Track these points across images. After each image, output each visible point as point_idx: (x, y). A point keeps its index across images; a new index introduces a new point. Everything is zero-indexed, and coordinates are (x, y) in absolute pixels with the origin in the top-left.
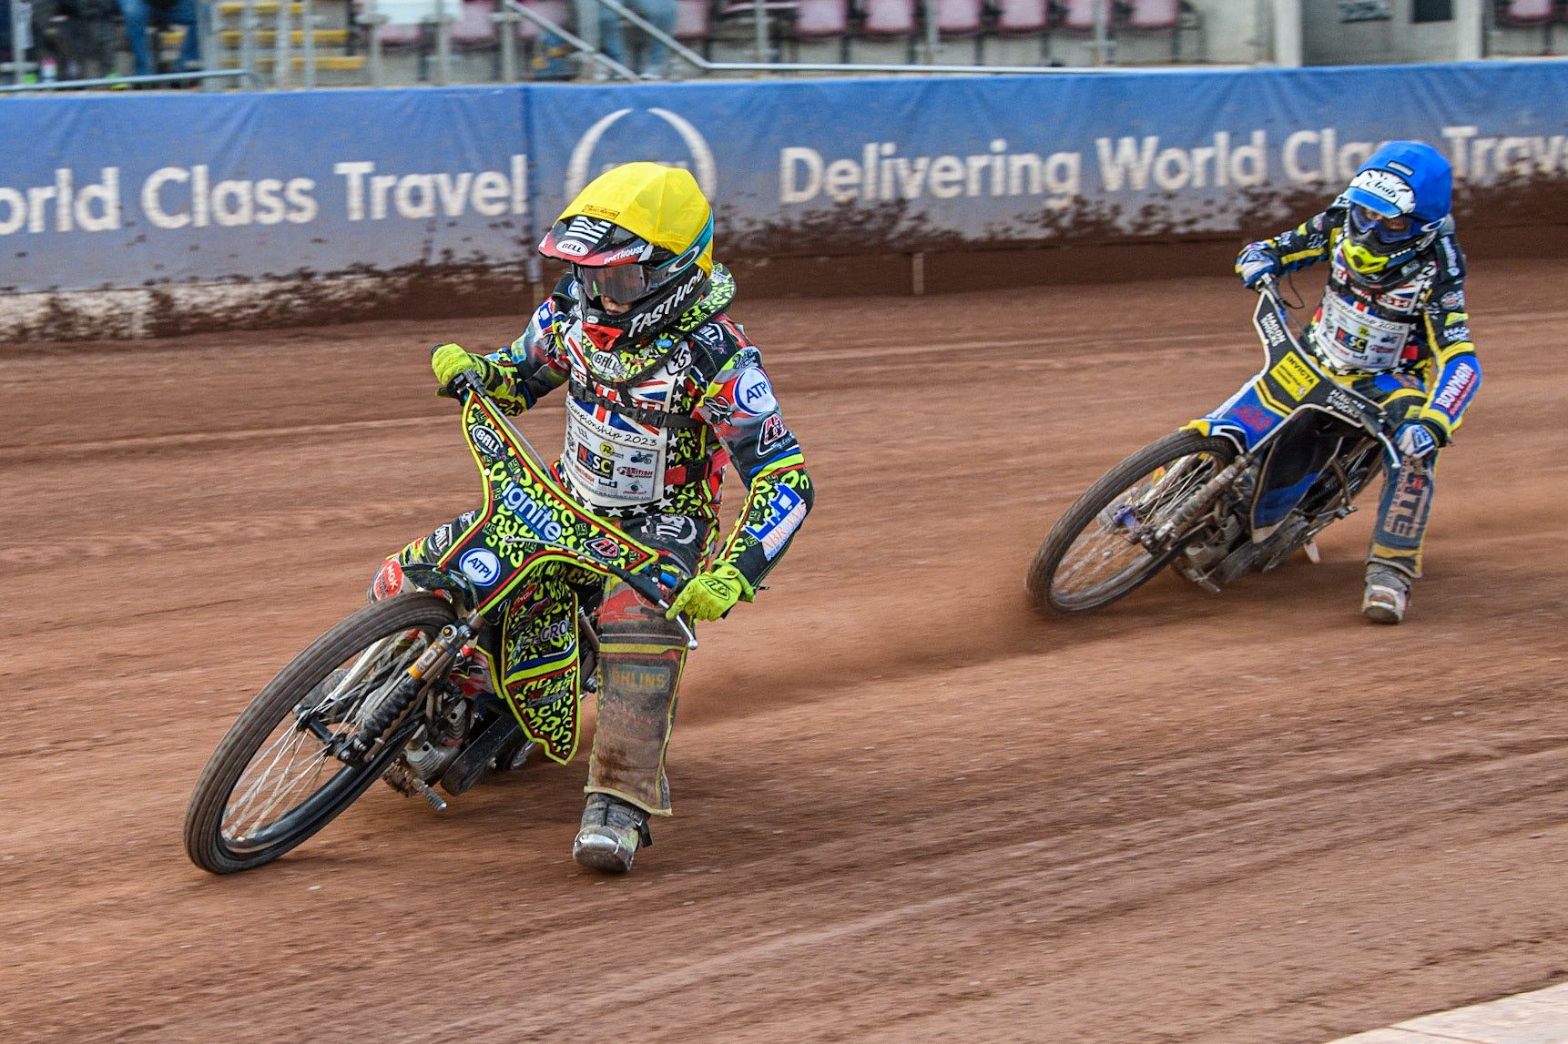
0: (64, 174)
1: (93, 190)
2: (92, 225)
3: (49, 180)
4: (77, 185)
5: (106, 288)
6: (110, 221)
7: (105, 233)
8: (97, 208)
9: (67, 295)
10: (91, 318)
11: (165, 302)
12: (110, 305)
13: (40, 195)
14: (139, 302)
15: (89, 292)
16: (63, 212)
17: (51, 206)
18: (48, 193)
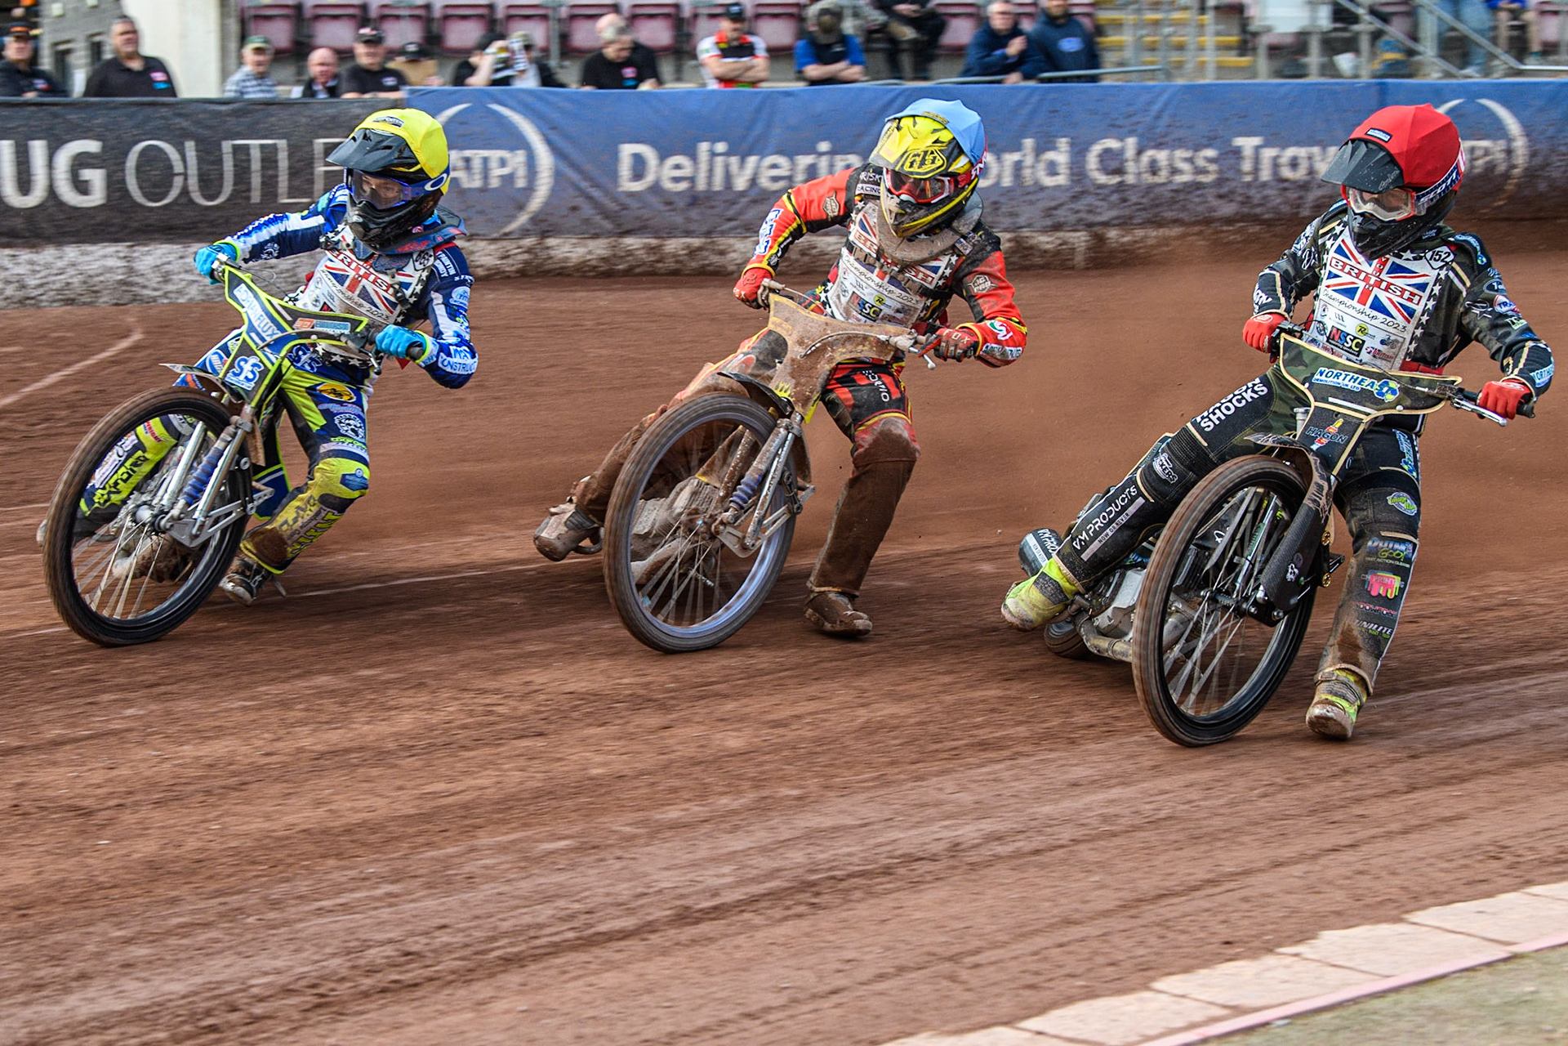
0: (1029, 143)
1: (1050, 155)
2: (1049, 181)
3: (1018, 148)
4: (1039, 151)
5: (1057, 227)
6: (1061, 179)
7: (1058, 187)
8: (1052, 169)
9: (1028, 234)
10: (1046, 252)
11: (1100, 239)
12: (1059, 242)
13: (1011, 158)
14: (1079, 239)
15: (1045, 231)
16: (1027, 172)
17: (1018, 167)
18: (1016, 157)
